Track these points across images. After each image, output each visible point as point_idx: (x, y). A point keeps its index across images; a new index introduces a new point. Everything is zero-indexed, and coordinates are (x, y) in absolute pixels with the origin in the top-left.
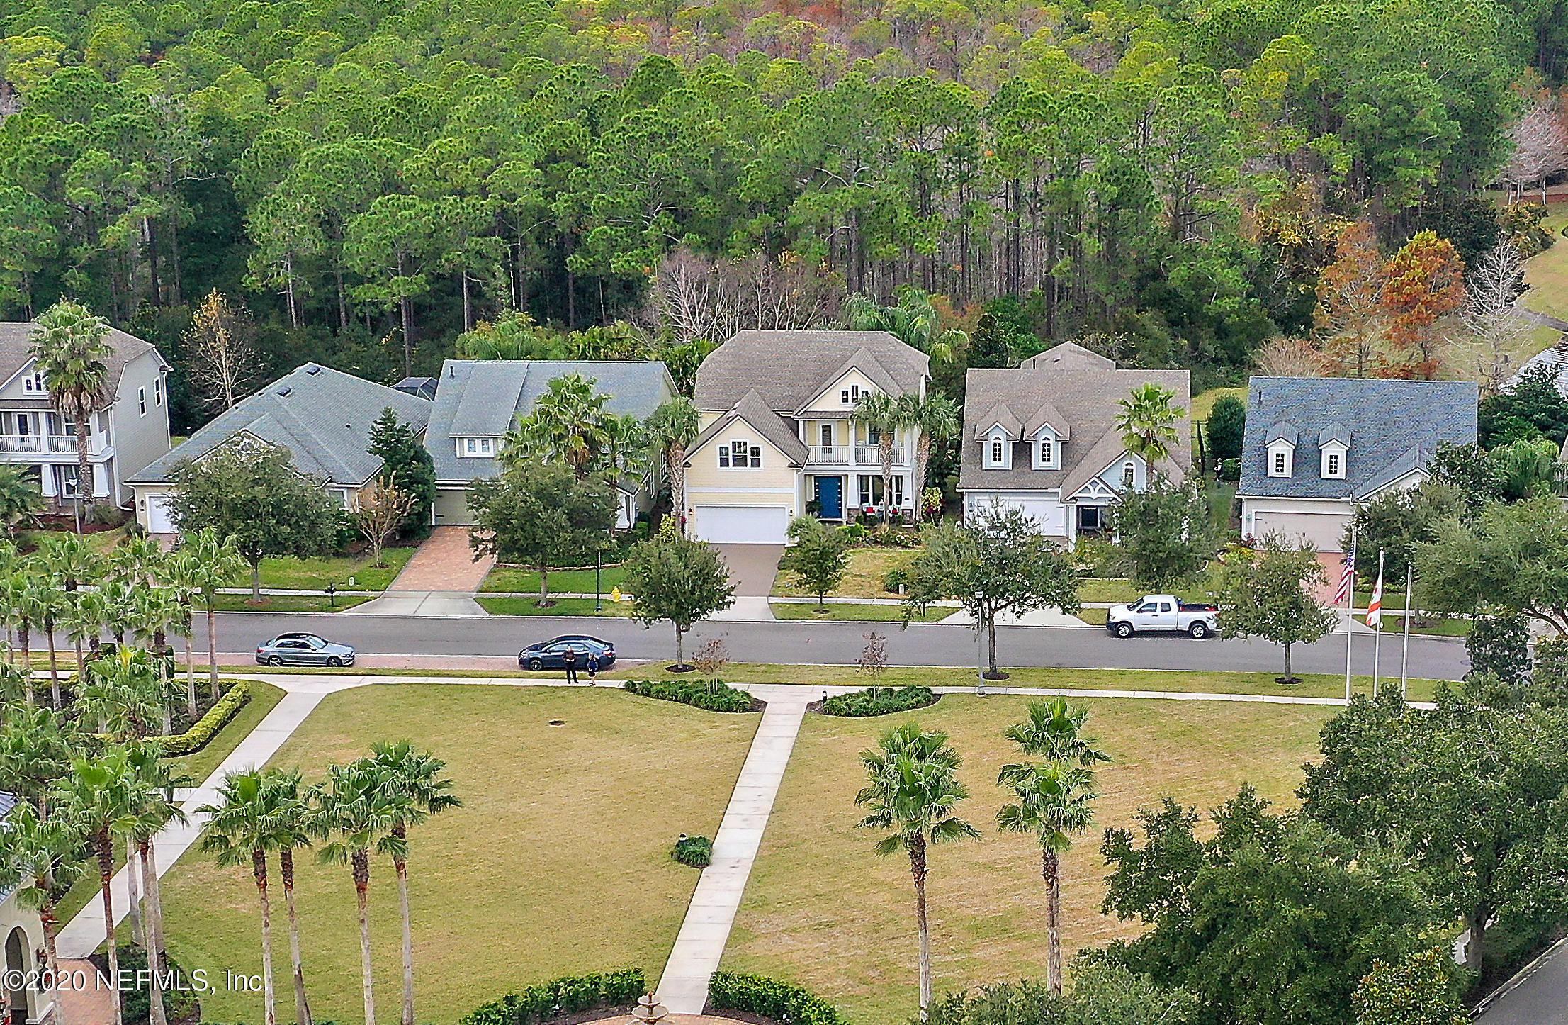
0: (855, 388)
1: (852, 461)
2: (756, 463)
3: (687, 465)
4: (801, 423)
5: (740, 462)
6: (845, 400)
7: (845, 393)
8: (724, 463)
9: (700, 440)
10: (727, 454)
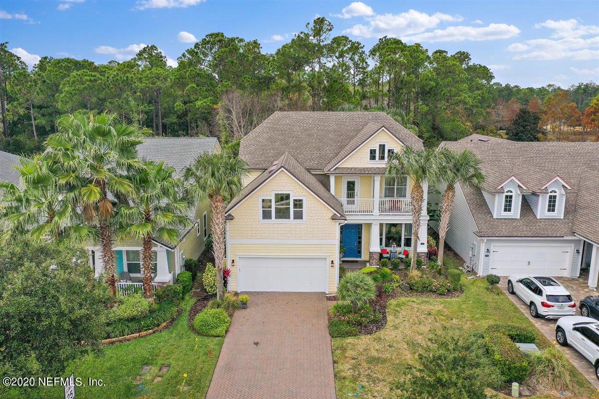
0: (382, 147)
1: (376, 211)
2: (299, 216)
3: (230, 218)
4: (332, 180)
5: (283, 214)
6: (373, 157)
7: (373, 152)
8: (266, 215)
9: (243, 193)
10: (270, 207)
